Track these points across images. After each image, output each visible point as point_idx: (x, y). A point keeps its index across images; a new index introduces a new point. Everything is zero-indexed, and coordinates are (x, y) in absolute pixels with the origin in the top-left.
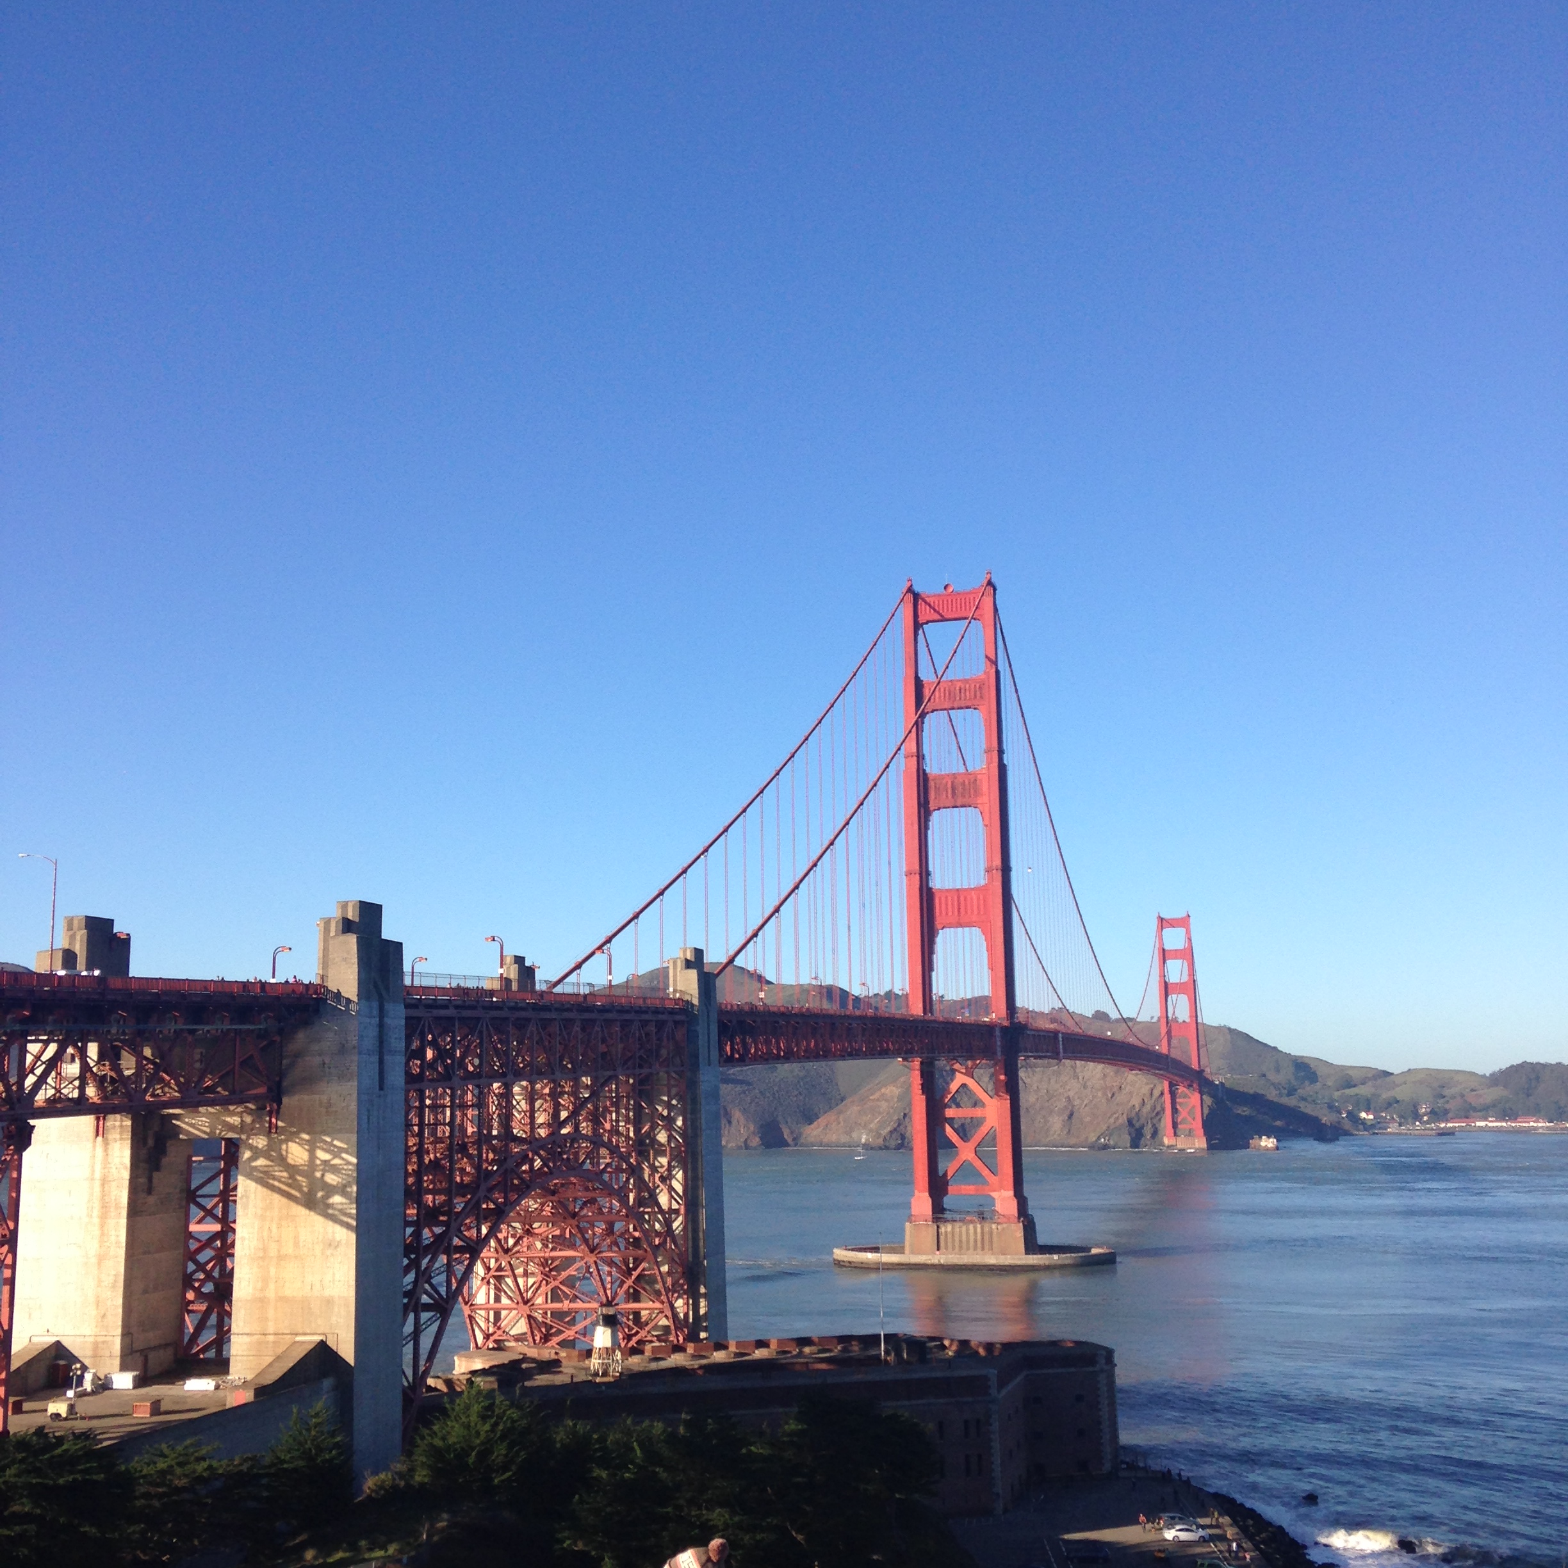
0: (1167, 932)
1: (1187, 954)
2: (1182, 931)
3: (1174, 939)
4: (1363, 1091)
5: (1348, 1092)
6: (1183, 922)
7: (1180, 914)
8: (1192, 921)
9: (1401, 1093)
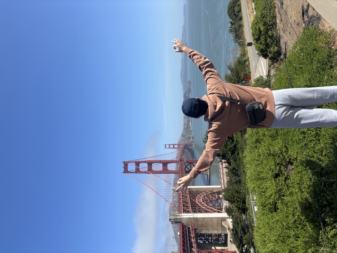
0: (167, 147)
1: (169, 145)
2: (166, 145)
3: (168, 146)
4: (186, 126)
5: (186, 128)
6: (165, 145)
7: (165, 146)
8: (166, 144)
9: (186, 122)
